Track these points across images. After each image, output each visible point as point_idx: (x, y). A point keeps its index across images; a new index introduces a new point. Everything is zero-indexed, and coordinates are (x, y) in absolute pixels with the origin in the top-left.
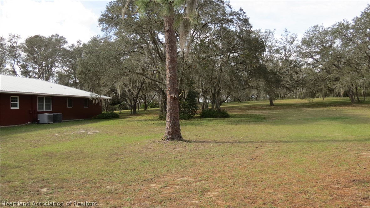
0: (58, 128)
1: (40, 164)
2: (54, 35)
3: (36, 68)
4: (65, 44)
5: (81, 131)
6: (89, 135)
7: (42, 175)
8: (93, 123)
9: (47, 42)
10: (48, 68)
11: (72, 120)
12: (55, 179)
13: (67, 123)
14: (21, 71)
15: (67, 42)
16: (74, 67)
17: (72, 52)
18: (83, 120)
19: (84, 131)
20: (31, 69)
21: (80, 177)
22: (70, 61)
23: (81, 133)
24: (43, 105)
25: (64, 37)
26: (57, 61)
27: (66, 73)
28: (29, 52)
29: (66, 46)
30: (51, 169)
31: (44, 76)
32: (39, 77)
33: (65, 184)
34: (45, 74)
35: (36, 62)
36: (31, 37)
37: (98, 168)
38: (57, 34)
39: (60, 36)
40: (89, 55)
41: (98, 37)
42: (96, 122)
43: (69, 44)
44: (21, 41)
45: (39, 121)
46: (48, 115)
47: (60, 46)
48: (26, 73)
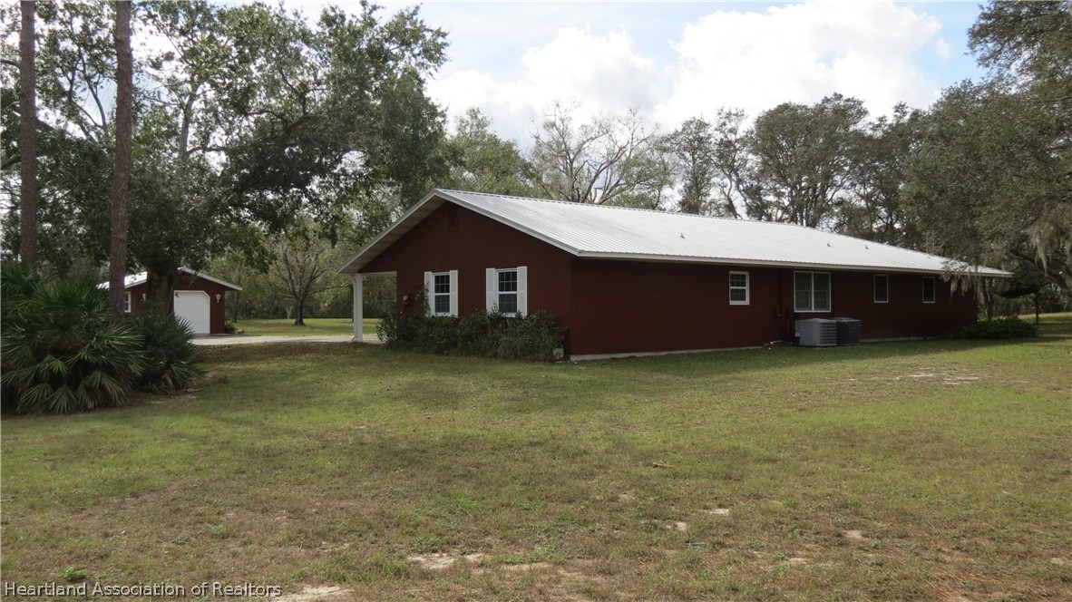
0: (853, 361)
1: (826, 459)
2: (829, 97)
3: (784, 193)
4: (860, 118)
5: (923, 375)
6: (949, 386)
7: (838, 490)
8: (955, 350)
9: (810, 118)
10: (814, 191)
11: (886, 340)
12: (878, 508)
13: (875, 347)
14: (747, 204)
15: (866, 112)
16: (886, 185)
17: (881, 141)
18: (920, 341)
19: (931, 375)
20: (771, 198)
21: (954, 514)
22: (875, 168)
23: (924, 378)
24: (808, 295)
25: (856, 98)
26: (839, 170)
27: (863, 203)
28: (768, 154)
29: (863, 125)
30: (858, 477)
31: (804, 214)
32: (793, 219)
33: (910, 528)
34: (807, 210)
35: (783, 179)
36: (770, 111)
37: (1005, 492)
38: (838, 93)
39: (845, 97)
40: (941, 144)
41: (965, 87)
42: (964, 348)
43: (872, 118)
44: (747, 126)
45: (798, 338)
46: (823, 324)
47: (847, 127)
48: (759, 211)
